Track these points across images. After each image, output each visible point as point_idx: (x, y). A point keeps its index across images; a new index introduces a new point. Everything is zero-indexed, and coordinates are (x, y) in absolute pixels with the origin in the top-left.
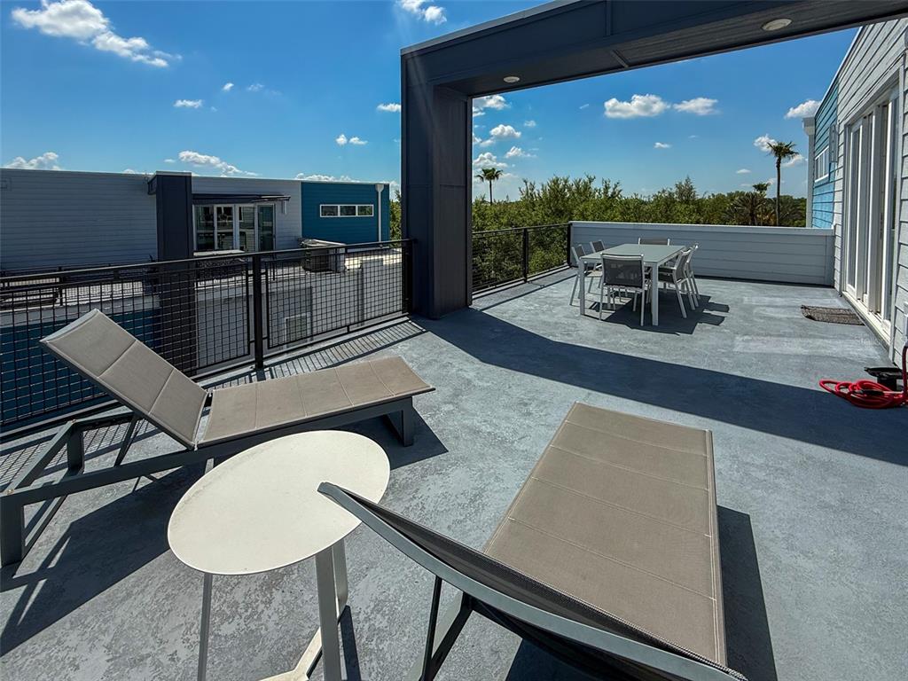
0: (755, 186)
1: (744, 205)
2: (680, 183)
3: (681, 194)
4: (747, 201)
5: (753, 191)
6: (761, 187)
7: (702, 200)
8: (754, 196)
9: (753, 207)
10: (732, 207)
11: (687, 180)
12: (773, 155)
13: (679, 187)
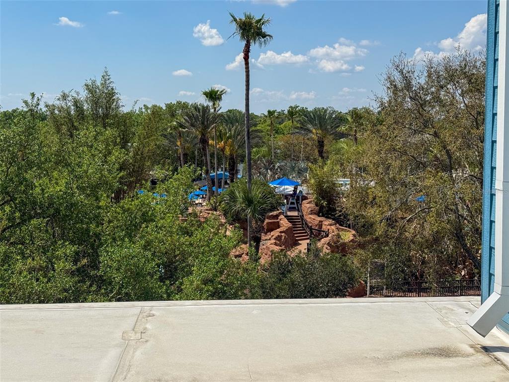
0: (206, 94)
1: (193, 125)
2: (94, 82)
3: (95, 103)
4: (196, 118)
5: (204, 101)
6: (214, 96)
7: (130, 115)
8: (205, 109)
9: (205, 127)
10: (175, 128)
11: (106, 78)
12: (238, 36)
13: (91, 89)
